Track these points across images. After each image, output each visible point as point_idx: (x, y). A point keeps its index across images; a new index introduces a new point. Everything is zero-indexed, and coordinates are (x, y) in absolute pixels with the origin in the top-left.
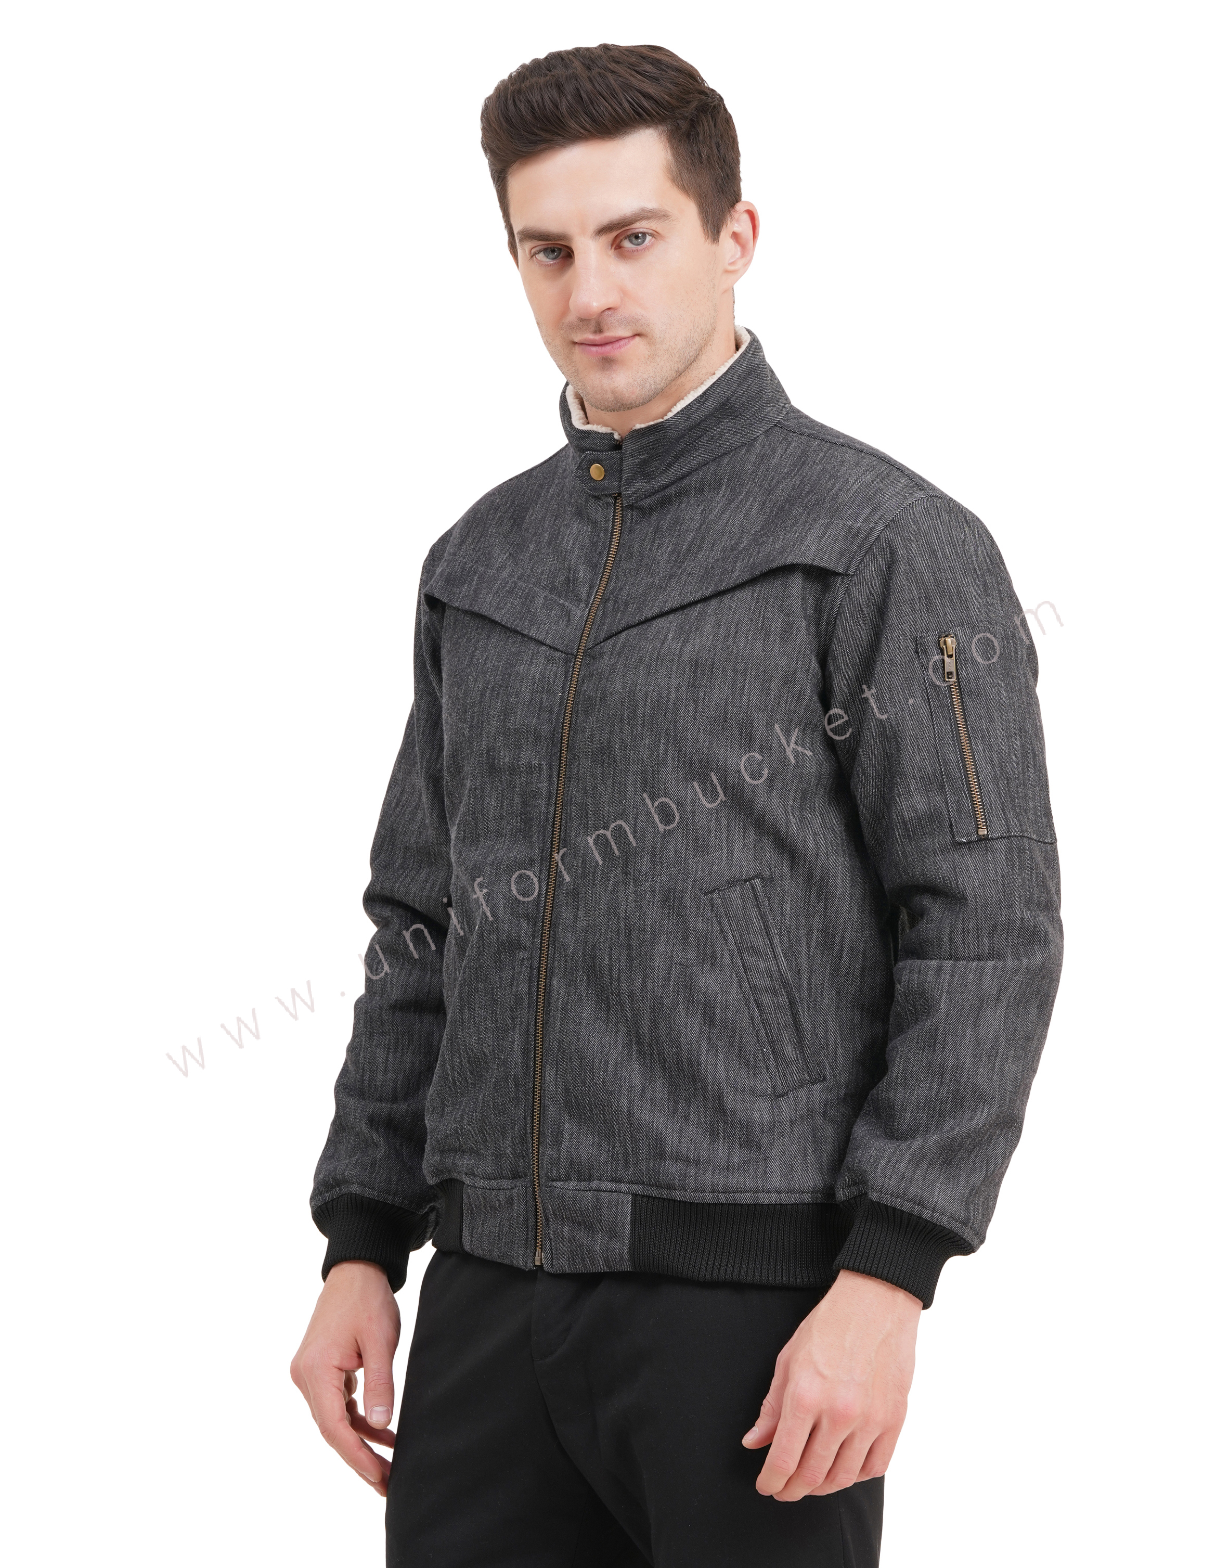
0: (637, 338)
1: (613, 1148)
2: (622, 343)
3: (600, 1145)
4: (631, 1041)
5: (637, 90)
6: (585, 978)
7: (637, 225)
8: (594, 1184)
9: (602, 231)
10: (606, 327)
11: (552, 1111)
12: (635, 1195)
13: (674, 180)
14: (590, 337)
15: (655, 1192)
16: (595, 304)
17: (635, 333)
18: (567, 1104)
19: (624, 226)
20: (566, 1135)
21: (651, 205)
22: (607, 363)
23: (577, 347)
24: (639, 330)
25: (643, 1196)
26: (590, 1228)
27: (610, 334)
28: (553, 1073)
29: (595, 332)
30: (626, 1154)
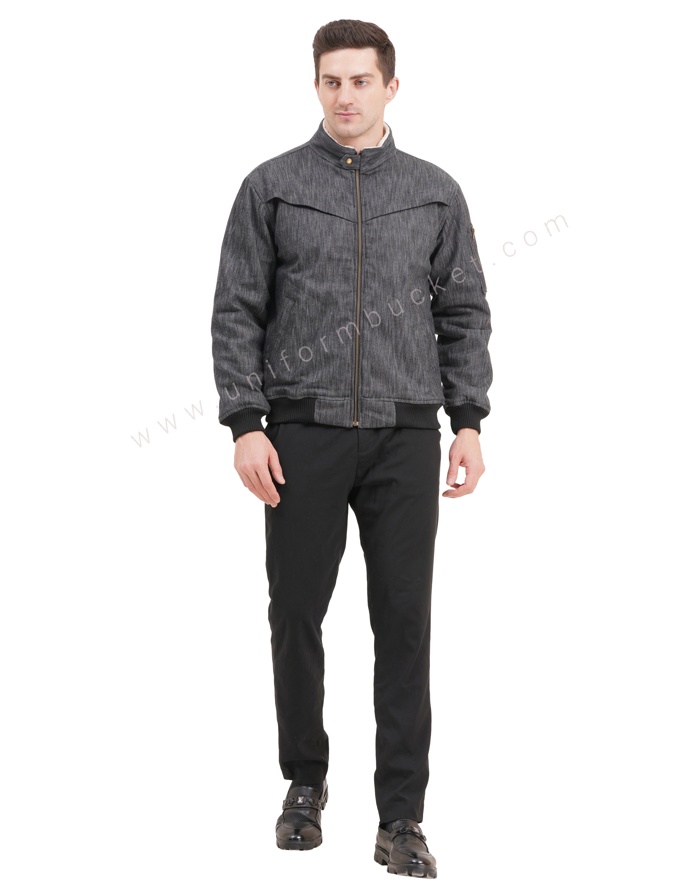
0: (358, 115)
1: (388, 387)
2: (353, 116)
3: (383, 386)
4: (393, 352)
5: (370, 35)
6: (378, 331)
7: (364, 78)
8: (382, 399)
9: (352, 78)
10: (349, 109)
11: (366, 375)
12: (395, 402)
13: (377, 66)
14: (343, 112)
15: (403, 401)
16: (346, 101)
17: (358, 113)
18: (372, 372)
19: (359, 77)
20: (372, 383)
21: (369, 72)
22: (347, 121)
23: (337, 115)
24: (359, 112)
25: (398, 402)
26: (380, 413)
27: (349, 112)
28: (366, 362)
29: (345, 111)
30: (393, 389)
